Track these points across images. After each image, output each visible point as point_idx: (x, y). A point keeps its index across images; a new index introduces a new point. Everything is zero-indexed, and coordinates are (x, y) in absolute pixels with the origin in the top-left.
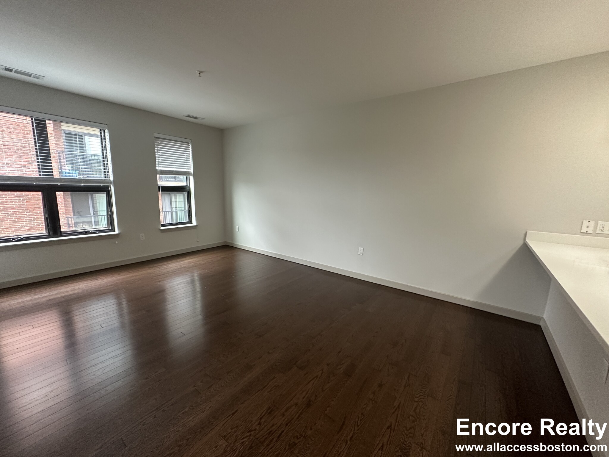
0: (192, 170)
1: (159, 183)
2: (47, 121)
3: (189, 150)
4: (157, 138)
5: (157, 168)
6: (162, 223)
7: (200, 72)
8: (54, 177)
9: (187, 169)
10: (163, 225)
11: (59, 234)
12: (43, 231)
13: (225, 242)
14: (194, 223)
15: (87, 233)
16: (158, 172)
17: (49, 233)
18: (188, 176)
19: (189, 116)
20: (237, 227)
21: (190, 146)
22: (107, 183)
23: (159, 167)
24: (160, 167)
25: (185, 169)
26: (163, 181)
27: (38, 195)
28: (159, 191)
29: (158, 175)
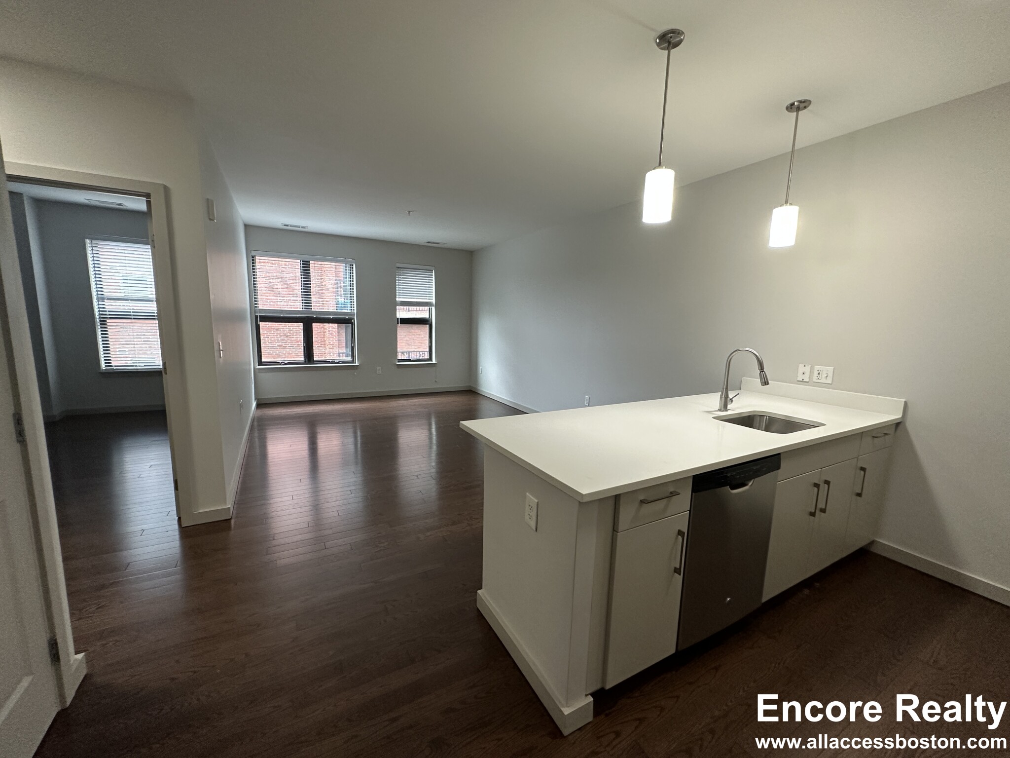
0: (434, 301)
1: (398, 316)
2: (311, 262)
3: (432, 278)
4: (399, 268)
5: (397, 299)
6: (399, 358)
8: (312, 310)
9: (429, 299)
10: (400, 361)
11: (312, 361)
12: (302, 359)
13: (470, 386)
14: (434, 361)
15: (333, 362)
16: (398, 303)
17: (305, 360)
18: (430, 307)
19: (429, 242)
20: (481, 368)
21: (433, 274)
22: (351, 315)
23: (399, 298)
24: (401, 298)
25: (427, 299)
26: (402, 313)
27: (300, 326)
28: (398, 323)
29: (397, 307)
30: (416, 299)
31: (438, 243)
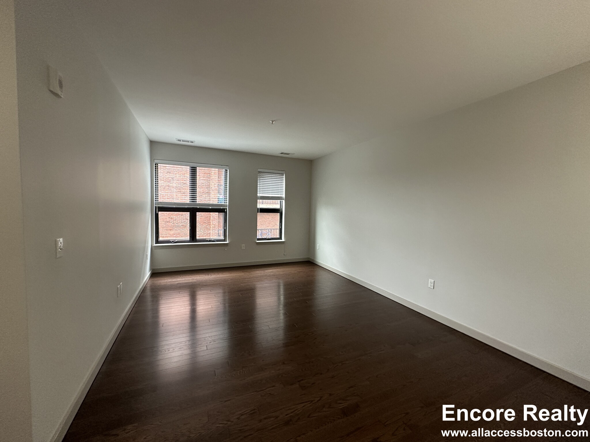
0: (284, 196)
1: (258, 207)
2: (197, 168)
3: (283, 179)
4: (260, 172)
5: (258, 195)
6: (259, 236)
7: (273, 121)
8: (197, 203)
9: (281, 195)
10: (259, 239)
11: (195, 240)
12: (188, 238)
13: (309, 258)
14: (283, 240)
15: (210, 241)
16: (259, 198)
17: (190, 239)
18: (281, 200)
19: (282, 153)
20: (318, 245)
21: (284, 177)
22: (225, 206)
23: (259, 194)
24: (261, 194)
25: (279, 195)
26: (261, 205)
27: (187, 214)
28: (258, 212)
29: (258, 200)
30: (272, 194)
31: (288, 154)
